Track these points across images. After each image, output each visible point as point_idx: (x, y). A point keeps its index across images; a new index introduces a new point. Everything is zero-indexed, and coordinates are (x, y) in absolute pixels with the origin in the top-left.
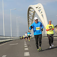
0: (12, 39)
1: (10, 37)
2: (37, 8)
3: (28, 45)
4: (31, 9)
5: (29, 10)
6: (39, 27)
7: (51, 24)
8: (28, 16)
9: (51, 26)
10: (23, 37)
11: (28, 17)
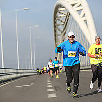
0: (19, 75)
1: (15, 71)
2: (73, 5)
3: (55, 87)
4: (60, 9)
5: (56, 11)
6: (75, 52)
7: (99, 44)
8: (55, 23)
9: (99, 49)
10: (45, 70)
11: (55, 27)
